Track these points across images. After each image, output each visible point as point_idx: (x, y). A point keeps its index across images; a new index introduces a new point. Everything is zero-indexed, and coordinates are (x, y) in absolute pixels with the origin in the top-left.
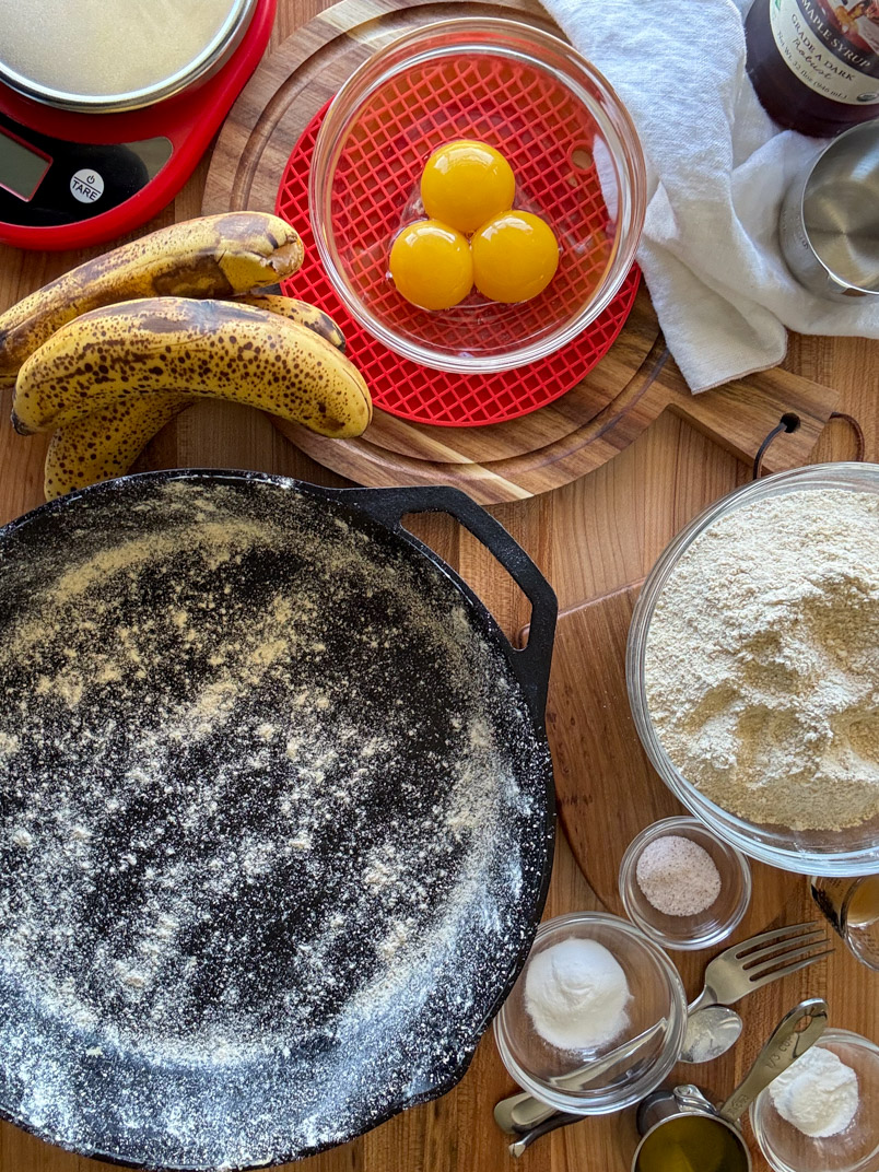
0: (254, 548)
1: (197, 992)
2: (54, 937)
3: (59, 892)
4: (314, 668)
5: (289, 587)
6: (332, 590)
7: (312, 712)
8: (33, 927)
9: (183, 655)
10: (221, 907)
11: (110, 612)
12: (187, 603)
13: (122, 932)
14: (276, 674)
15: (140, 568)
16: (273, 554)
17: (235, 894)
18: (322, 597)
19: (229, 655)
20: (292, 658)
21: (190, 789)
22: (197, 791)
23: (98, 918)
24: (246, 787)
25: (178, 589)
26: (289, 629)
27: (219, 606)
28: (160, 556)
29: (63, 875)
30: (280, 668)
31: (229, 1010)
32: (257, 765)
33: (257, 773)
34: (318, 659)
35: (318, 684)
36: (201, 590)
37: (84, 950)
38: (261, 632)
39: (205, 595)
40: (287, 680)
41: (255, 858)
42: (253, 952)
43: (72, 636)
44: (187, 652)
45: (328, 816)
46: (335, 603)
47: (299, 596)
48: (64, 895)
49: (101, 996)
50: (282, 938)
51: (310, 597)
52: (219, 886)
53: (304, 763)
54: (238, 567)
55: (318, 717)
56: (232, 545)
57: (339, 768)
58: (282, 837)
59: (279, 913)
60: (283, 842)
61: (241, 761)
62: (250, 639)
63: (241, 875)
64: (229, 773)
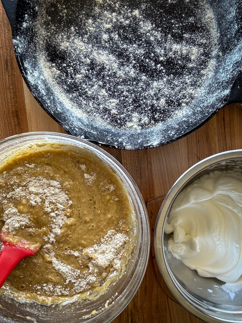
0: (49, 61)
1: (194, 31)
2: (190, 82)
3: (176, 85)
4: (80, 28)
5: (57, 45)
6: (53, 31)
7: (94, 24)
8: (189, 89)
9: (90, 72)
10: (165, 32)
11: (85, 100)
12: (73, 76)
13: (182, 61)
14: (86, 40)
15: (67, 95)
16: (48, 54)
17: (160, 29)
18: (56, 33)
19: (85, 57)
20: (79, 37)
21: (131, 55)
22: (131, 53)
23: (180, 70)
24: (125, 38)
25: (70, 81)
26: (70, 41)
27: (71, 66)
28: (62, 90)
29: (170, 86)
30: (84, 39)
31: (196, 19)
32: (117, 36)
33: (119, 35)
34: (77, 28)
35: (85, 25)
36: (68, 73)
37: (191, 71)
38: (74, 50)
39: (69, 72)
40: (87, 36)
41: (146, 27)
42: (176, 17)
43: (96, 109)
44: (89, 71)
45: (126, 7)
46: (57, 29)
47: (58, 41)
48: (176, 83)
49: (204, 61)
50: (169, 9)
51: (58, 37)
52: (159, 35)
53: (111, 21)
54: (56, 64)
55: (95, 22)
56: (50, 68)
57: (109, 9)
58: (137, 20)
59: (161, 13)
60: (138, 19)
61: (117, 42)
62: (78, 52)
63: (153, 29)
64: (122, 45)
